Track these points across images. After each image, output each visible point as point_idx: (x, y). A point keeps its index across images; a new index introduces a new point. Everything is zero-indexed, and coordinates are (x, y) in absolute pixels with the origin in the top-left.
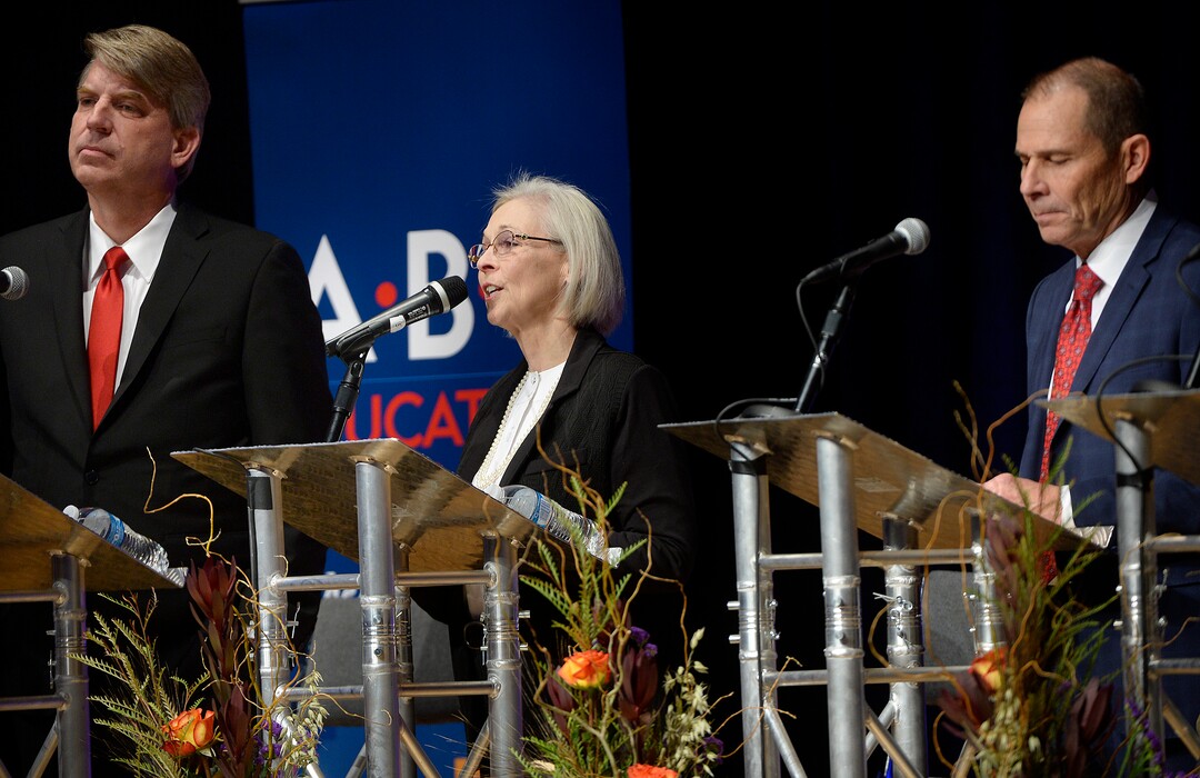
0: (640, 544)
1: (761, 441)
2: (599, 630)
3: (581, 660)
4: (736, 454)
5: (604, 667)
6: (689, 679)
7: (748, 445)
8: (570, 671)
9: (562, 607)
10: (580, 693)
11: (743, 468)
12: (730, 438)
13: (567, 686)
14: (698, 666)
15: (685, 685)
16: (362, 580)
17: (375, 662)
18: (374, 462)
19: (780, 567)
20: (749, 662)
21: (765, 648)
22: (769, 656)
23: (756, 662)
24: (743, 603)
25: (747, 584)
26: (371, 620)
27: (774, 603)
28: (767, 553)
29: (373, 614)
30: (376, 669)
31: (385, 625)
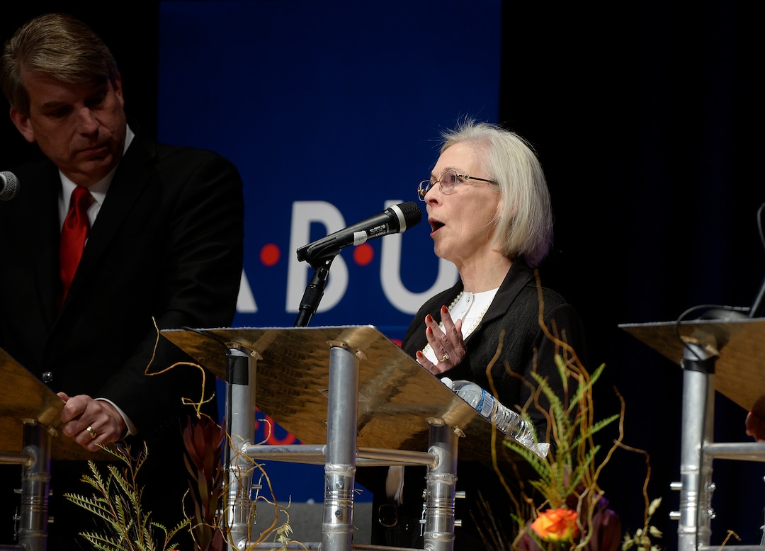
0: (614, 418)
1: (712, 344)
2: (569, 492)
3: (554, 516)
4: (690, 353)
5: (573, 524)
6: (646, 541)
7: (701, 346)
8: (542, 524)
9: (543, 473)
10: (550, 546)
11: (695, 366)
12: (686, 339)
13: (538, 538)
14: (654, 530)
15: (642, 546)
16: (328, 450)
17: (334, 522)
18: (347, 348)
19: (721, 455)
20: (688, 536)
21: (703, 525)
22: (705, 532)
23: (694, 536)
24: (685, 483)
25: (691, 468)
26: (334, 485)
27: (713, 486)
28: (710, 442)
29: (336, 480)
30: (335, 528)
31: (345, 490)
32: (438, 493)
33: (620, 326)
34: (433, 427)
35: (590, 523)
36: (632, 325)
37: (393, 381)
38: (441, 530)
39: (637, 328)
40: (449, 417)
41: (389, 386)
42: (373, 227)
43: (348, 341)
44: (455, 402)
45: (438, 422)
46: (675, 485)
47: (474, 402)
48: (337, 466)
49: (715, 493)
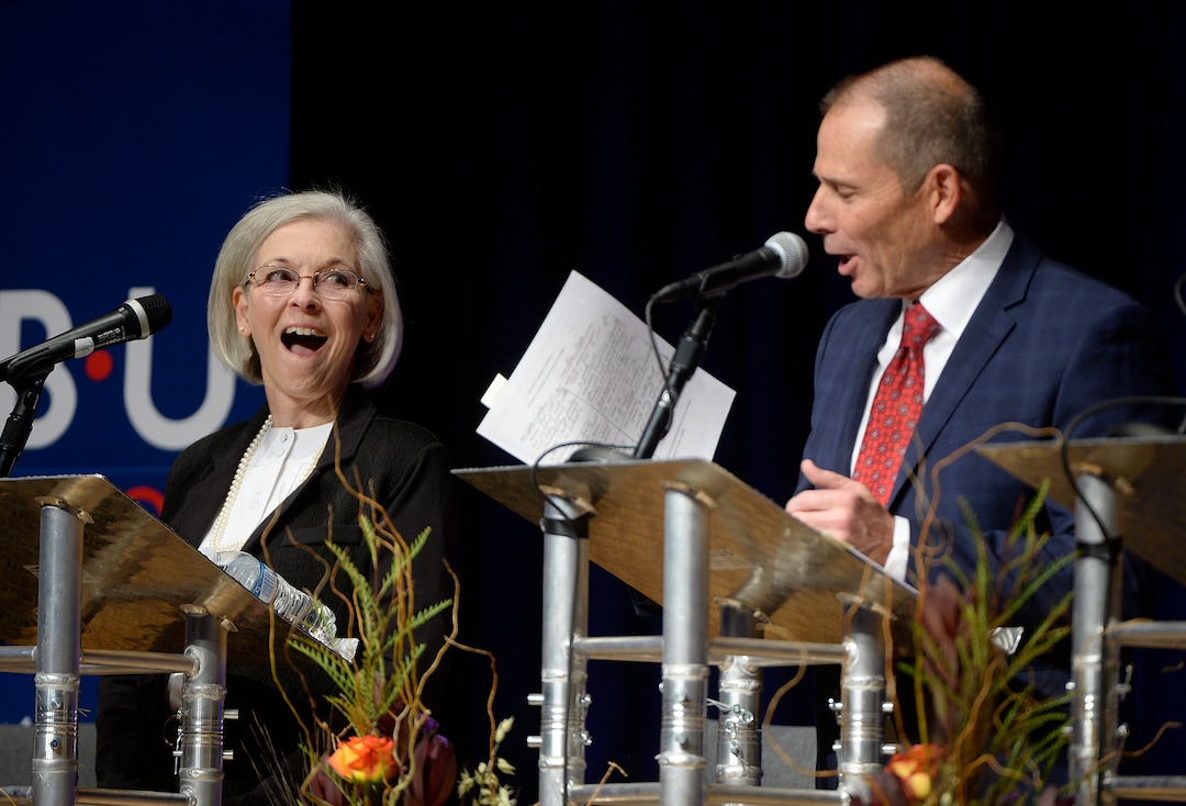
0: (444, 605)
1: (584, 496)
2: (382, 712)
3: (359, 746)
4: (553, 509)
5: (387, 757)
6: (492, 780)
7: (567, 500)
8: (344, 757)
9: (344, 685)
10: (355, 788)
11: (560, 528)
12: (547, 490)
13: (338, 777)
14: (503, 764)
15: (486, 786)
16: (40, 653)
17: (49, 756)
18: (65, 507)
19: (599, 654)
20: (553, 771)
21: (574, 755)
22: (578, 765)
23: (561, 771)
24: (548, 696)
25: (556, 673)
26: (49, 703)
27: (588, 699)
28: (583, 636)
29: (51, 696)
30: (51, 766)
31: (65, 711)
32: (199, 713)
33: (453, 471)
34: (192, 619)
35: (411, 756)
36: (471, 470)
37: (133, 552)
38: (204, 765)
39: (476, 474)
40: (214, 603)
41: (127, 560)
42: (102, 331)
43: (66, 497)
44: (221, 582)
45: (197, 610)
46: (534, 698)
47: (249, 582)
48: (52, 677)
49: (591, 709)
